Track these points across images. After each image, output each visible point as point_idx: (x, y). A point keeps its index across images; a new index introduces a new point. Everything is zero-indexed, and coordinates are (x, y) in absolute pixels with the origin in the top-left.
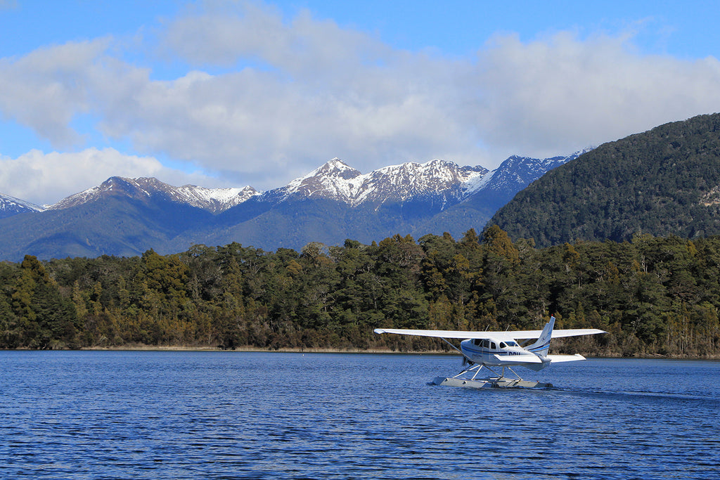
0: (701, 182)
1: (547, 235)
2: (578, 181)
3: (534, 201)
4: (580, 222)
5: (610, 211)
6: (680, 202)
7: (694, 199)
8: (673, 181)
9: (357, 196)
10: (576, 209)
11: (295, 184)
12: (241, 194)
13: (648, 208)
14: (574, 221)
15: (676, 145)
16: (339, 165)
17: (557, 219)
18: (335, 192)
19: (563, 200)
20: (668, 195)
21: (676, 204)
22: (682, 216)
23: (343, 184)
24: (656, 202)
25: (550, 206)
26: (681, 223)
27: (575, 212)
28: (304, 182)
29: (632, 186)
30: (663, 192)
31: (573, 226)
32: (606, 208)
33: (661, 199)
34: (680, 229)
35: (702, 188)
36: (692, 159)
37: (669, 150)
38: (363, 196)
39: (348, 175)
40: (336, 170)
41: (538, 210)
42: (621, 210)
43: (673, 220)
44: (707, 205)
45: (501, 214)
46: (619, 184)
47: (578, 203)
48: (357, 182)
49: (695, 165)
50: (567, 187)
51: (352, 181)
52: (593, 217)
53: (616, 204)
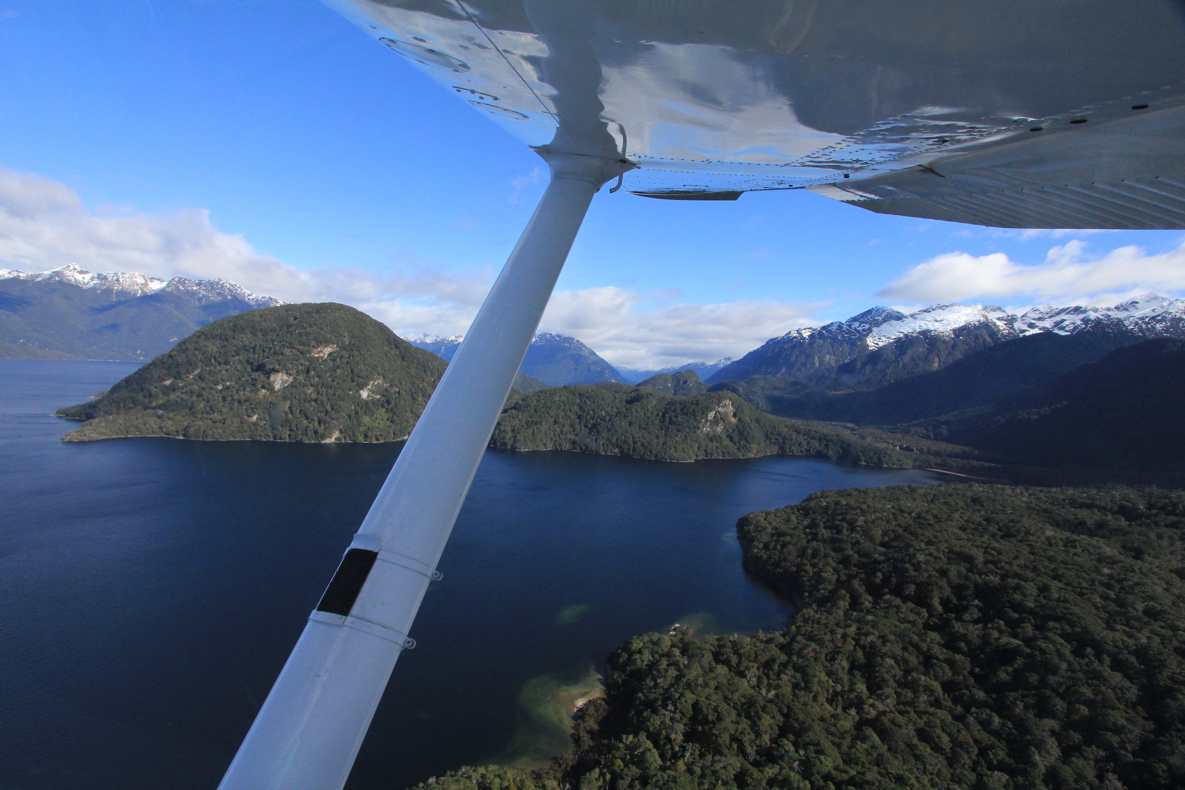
0: (313, 343)
1: (215, 359)
2: (237, 331)
3: (207, 338)
4: (237, 354)
5: (257, 350)
6: (301, 353)
7: (309, 352)
8: (297, 341)
9: (87, 284)
10: (235, 346)
11: (47, 273)
12: (10, 273)
13: (282, 354)
14: (234, 353)
15: (295, 319)
16: (77, 267)
17: (222, 351)
18: (73, 280)
19: (227, 340)
20: (294, 348)
21: (299, 354)
22: (302, 361)
23: (79, 277)
24: (287, 351)
25: (218, 342)
26: (301, 365)
27: (234, 348)
28: (53, 272)
29: (269, 338)
30: (291, 346)
31: (233, 356)
32: (254, 348)
33: (290, 350)
34: (301, 368)
35: (313, 347)
36: (309, 330)
37: (291, 320)
38: (92, 284)
39: (81, 272)
40: (75, 269)
41: (210, 344)
42: (264, 351)
43: (297, 363)
44: (316, 356)
45: (184, 342)
46: (263, 335)
47: (236, 342)
48: (87, 277)
49: (310, 334)
50: (230, 333)
51: (84, 276)
52: (246, 352)
53: (260, 346)
